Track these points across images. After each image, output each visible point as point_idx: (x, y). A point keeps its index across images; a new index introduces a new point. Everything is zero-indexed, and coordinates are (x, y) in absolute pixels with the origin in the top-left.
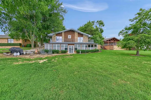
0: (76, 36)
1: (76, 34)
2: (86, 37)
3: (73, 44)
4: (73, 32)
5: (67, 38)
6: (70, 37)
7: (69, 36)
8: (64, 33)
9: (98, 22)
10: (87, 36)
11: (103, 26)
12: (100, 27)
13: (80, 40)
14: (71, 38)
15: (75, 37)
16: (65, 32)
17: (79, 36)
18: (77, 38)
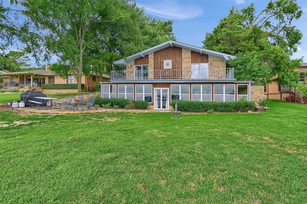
0: (187, 60)
1: (186, 56)
2: (216, 63)
3: (168, 84)
4: (177, 51)
5: (162, 67)
6: (168, 64)
7: (165, 62)
8: (153, 57)
9: (270, 6)
10: (223, 59)
11: (294, 19)
12: (283, 25)
13: (199, 71)
14: (173, 68)
15: (184, 65)
16: (156, 53)
17: (194, 61)
18: (190, 67)
